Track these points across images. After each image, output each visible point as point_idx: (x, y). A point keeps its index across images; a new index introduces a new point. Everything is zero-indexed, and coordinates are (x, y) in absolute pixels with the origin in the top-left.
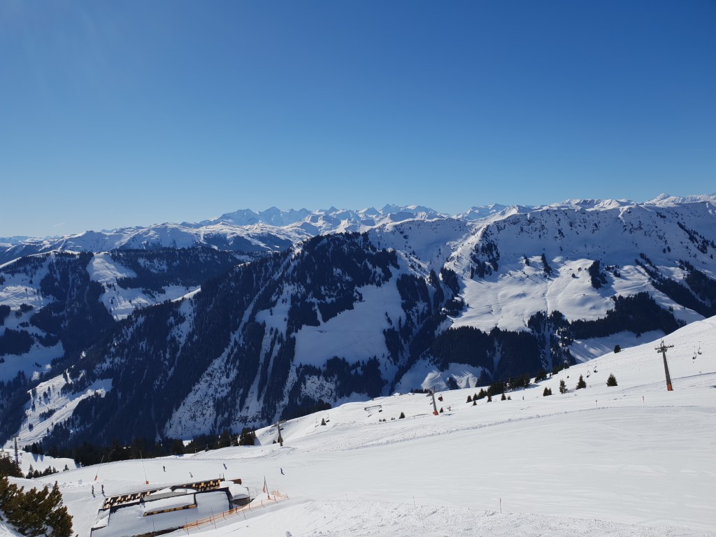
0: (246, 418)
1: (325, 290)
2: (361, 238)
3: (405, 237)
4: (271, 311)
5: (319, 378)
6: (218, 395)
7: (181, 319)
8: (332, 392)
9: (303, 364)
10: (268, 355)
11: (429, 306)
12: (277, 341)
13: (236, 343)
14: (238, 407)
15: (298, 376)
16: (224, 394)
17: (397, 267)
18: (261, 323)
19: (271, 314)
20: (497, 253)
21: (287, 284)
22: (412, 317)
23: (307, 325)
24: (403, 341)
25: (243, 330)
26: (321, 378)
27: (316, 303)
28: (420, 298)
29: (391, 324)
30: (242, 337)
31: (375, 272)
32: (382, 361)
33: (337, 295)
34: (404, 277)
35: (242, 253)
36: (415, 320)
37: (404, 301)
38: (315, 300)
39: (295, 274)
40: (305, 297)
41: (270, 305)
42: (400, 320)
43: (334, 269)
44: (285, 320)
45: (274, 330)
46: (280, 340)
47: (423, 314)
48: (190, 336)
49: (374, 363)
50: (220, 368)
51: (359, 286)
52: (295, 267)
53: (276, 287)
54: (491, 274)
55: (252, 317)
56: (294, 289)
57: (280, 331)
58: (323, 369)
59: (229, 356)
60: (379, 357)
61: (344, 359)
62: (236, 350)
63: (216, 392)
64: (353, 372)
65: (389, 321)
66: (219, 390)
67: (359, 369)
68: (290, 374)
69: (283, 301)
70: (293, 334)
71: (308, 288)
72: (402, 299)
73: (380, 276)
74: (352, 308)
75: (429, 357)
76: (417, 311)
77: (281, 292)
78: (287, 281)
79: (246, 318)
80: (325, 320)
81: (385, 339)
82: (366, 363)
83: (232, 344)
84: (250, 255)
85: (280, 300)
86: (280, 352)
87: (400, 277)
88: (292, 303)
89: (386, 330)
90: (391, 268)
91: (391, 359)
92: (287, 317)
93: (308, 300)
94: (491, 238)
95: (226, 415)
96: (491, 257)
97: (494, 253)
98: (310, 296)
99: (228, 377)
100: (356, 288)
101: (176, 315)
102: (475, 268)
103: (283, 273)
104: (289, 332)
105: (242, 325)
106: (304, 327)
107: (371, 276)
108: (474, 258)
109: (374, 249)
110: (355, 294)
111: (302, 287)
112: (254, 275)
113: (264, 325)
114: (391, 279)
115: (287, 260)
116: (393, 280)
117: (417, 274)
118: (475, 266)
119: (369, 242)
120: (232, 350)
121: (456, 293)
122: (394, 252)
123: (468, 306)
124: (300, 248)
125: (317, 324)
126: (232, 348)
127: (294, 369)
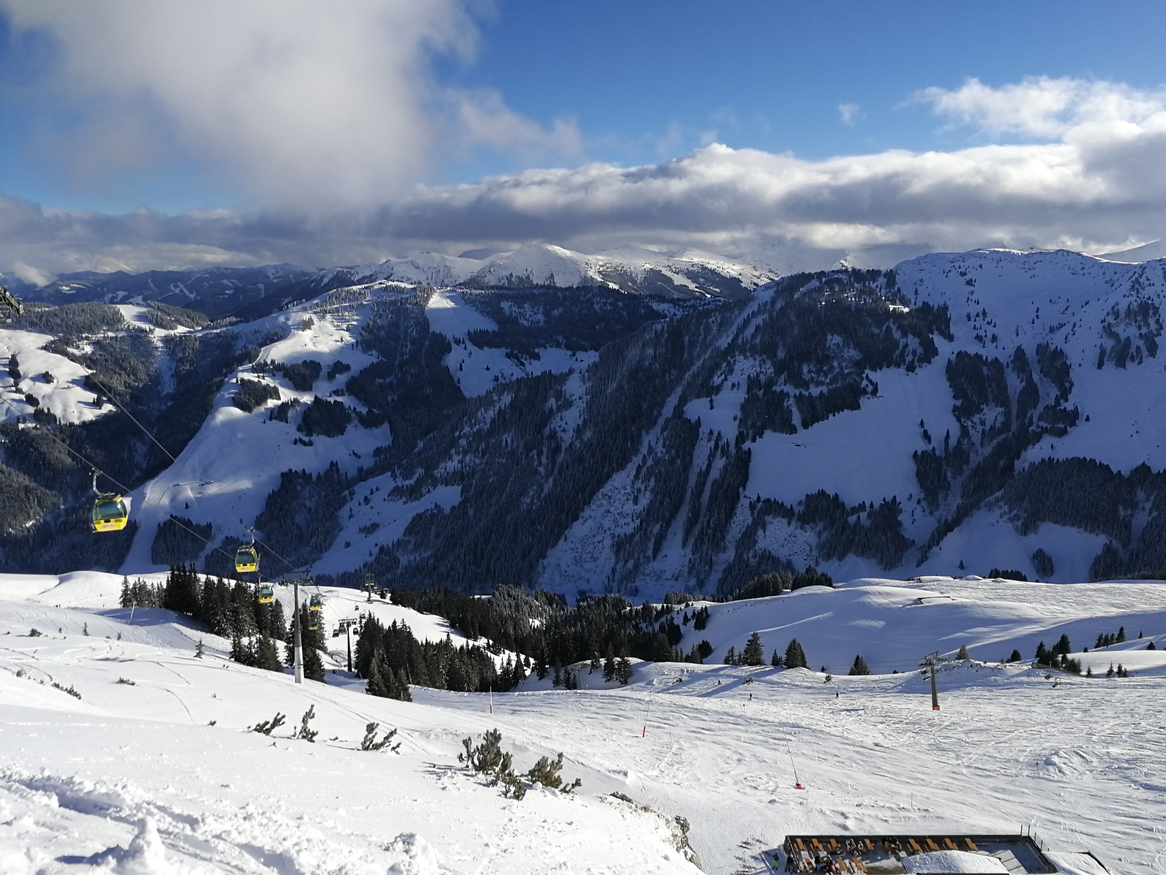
0: (663, 572)
1: (810, 371)
2: (882, 280)
3: (970, 283)
4: (711, 401)
5: (789, 523)
6: (619, 531)
7: (566, 403)
8: (811, 550)
9: (763, 496)
10: (704, 475)
11: (1007, 414)
12: (719, 452)
13: (651, 450)
14: (650, 553)
15: (752, 514)
16: (629, 530)
17: (950, 338)
18: (693, 421)
19: (712, 408)
20: (1157, 321)
21: (742, 357)
22: (972, 432)
23: (775, 430)
24: (949, 474)
25: (664, 429)
26: (794, 522)
27: (792, 394)
28: (991, 397)
29: (930, 442)
30: (661, 441)
31: (906, 346)
32: (906, 507)
33: (832, 382)
34: (961, 356)
35: (662, 300)
36: (976, 439)
37: (958, 403)
38: (789, 389)
39: (758, 340)
40: (771, 382)
41: (710, 391)
42: (948, 437)
43: (829, 337)
44: (735, 419)
45: (716, 434)
46: (725, 452)
47: (992, 428)
48: (579, 431)
49: (891, 508)
50: (624, 488)
51: (874, 369)
52: (758, 327)
53: (722, 361)
54: (1140, 362)
55: (679, 411)
56: (753, 366)
57: (725, 436)
58: (797, 509)
59: (638, 470)
60: (902, 498)
61: (836, 495)
62: (650, 462)
63: (617, 526)
64: (852, 519)
65: (926, 436)
66: (621, 522)
67: (863, 515)
68: (739, 510)
69: (733, 385)
70: (746, 446)
71: (780, 368)
72: (955, 397)
73: (914, 353)
74: (855, 406)
75: (1001, 508)
76: (983, 423)
77: (730, 371)
78: (743, 352)
79: (668, 411)
80: (806, 425)
81: (916, 469)
82: (876, 505)
83: (644, 450)
84: (676, 303)
85: (729, 384)
86: (723, 472)
87: (953, 358)
88: (749, 390)
89: (919, 453)
90: (938, 340)
91: (924, 504)
92: (739, 415)
93: (777, 388)
94: (1148, 292)
95: (630, 564)
96: (1144, 330)
97: (1152, 321)
98: (782, 379)
99: (636, 501)
100: (867, 371)
101: (559, 395)
102: (1108, 347)
103: (736, 337)
104: (741, 439)
105: (661, 421)
106: (769, 435)
107: (898, 352)
108: (1108, 331)
110: (865, 383)
111: (769, 364)
112: (686, 339)
113: (698, 423)
114: (935, 360)
115: (744, 315)
116: (939, 362)
117: (989, 352)
118: (1109, 344)
119: (896, 289)
120: (644, 460)
121: (1065, 394)
122: (945, 308)
123: (1088, 419)
124: (771, 292)
125: (791, 430)
126: (645, 458)
127: (746, 502)
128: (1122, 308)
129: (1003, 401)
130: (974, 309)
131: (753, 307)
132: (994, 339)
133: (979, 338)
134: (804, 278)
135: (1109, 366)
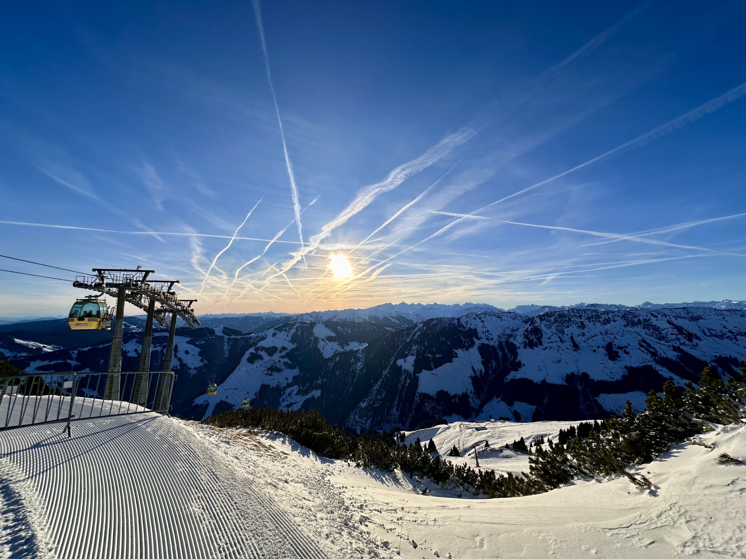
1: (436, 350)
2: (456, 321)
3: (483, 321)
4: (405, 360)
5: (432, 402)
6: (375, 406)
7: (357, 360)
8: (440, 412)
9: (423, 392)
10: (403, 386)
11: (499, 363)
12: (408, 377)
13: (386, 376)
14: (386, 413)
15: (420, 399)
16: (378, 405)
17: (479, 339)
18: (399, 366)
19: (405, 362)
21: (414, 345)
22: (489, 370)
23: (426, 369)
24: (483, 384)
25: (390, 369)
26: (434, 402)
28: (493, 359)
29: (475, 373)
30: (389, 373)
31: (465, 341)
32: (471, 395)
33: (443, 353)
34: (483, 344)
35: (388, 326)
36: (490, 372)
37: (483, 360)
38: (430, 356)
39: (419, 340)
40: (424, 353)
41: (405, 356)
42: (481, 371)
44: (413, 365)
45: (407, 371)
46: (410, 378)
47: (495, 368)
48: (362, 370)
49: (465, 396)
51: (456, 349)
52: (418, 335)
53: (408, 347)
54: (537, 347)
55: (395, 363)
56: (418, 348)
57: (410, 371)
58: (434, 396)
59: (382, 383)
60: (468, 392)
61: (447, 392)
63: (375, 403)
64: (453, 400)
65: (474, 371)
68: (415, 398)
69: (412, 354)
70: (417, 375)
71: (426, 348)
72: (482, 358)
73: (468, 344)
74: (451, 362)
75: (500, 397)
76: (492, 366)
77: (410, 349)
78: (414, 343)
79: (391, 363)
80: (436, 368)
82: (460, 395)
84: (393, 327)
85: (410, 354)
86: (409, 384)
87: (480, 345)
88: (417, 356)
89: (473, 376)
90: (475, 340)
91: (476, 394)
93: (426, 355)
94: (536, 324)
95: (379, 418)
96: (537, 337)
97: (539, 334)
98: (427, 352)
99: (381, 395)
100: (454, 350)
101: (355, 357)
102: (527, 342)
103: (412, 338)
104: (415, 372)
105: (389, 367)
106: (424, 371)
107: (463, 344)
108: (526, 337)
109: (464, 327)
110: (453, 353)
111: (423, 347)
112: (396, 339)
113: (401, 367)
114: (475, 346)
115: (414, 331)
116: (476, 347)
117: (491, 343)
118: (527, 341)
119: (460, 323)
120: (384, 380)
121: (516, 356)
122: (476, 329)
123: (524, 365)
124: (422, 325)
125: (431, 369)
126: (384, 379)
127: (418, 395)
128: (529, 330)
129: (497, 358)
130: (485, 330)
131: (417, 329)
132: (492, 339)
133: (487, 339)
134: (432, 320)
135: (528, 348)
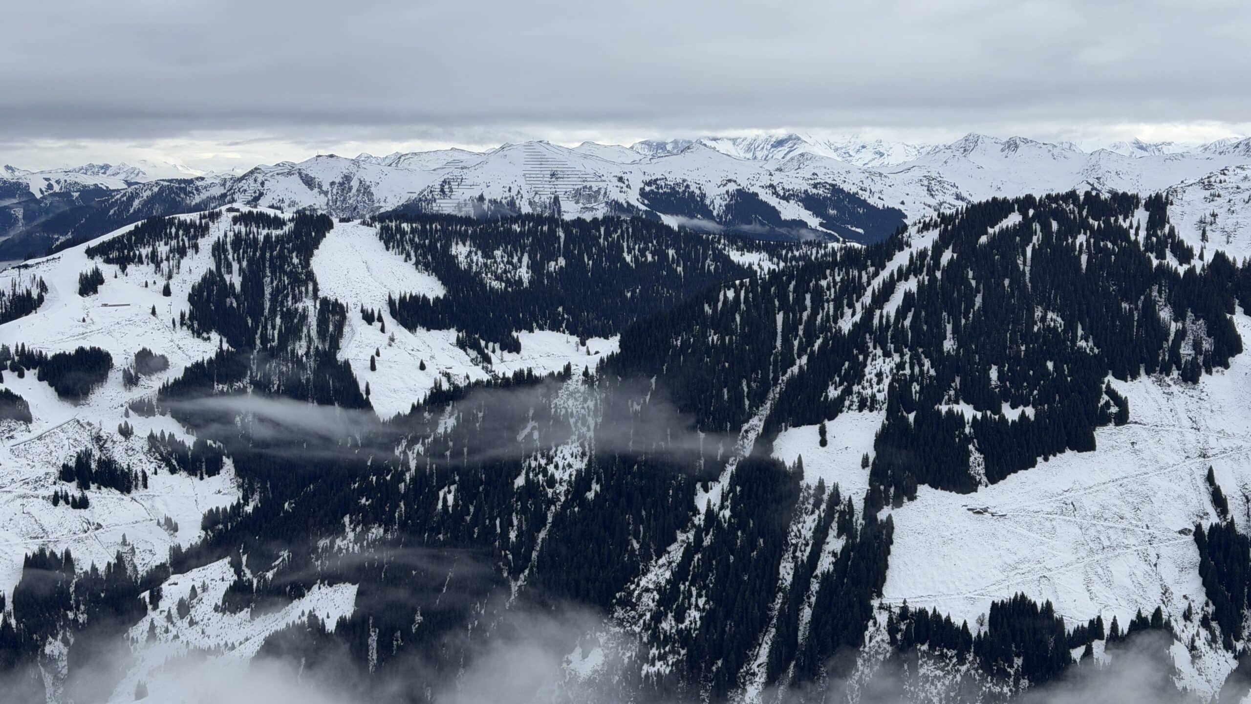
1: (1002, 378)
2: (1141, 216)
4: (823, 432)
5: (961, 659)
7: (558, 429)
9: (913, 607)
10: (806, 568)
12: (834, 525)
13: (710, 518)
15: (893, 641)
18: (789, 465)
19: (823, 443)
21: (879, 352)
23: (934, 485)
25: (735, 479)
26: (969, 659)
27: (968, 419)
29: (1224, 511)
30: (728, 503)
32: (1181, 629)
33: (1042, 399)
35: (748, 244)
38: (964, 410)
39: (907, 323)
40: (932, 397)
41: (821, 414)
43: (1038, 313)
44: (865, 464)
45: (829, 491)
46: (846, 528)
51: (1121, 376)
52: (908, 296)
53: (841, 359)
56: (900, 366)
57: (844, 495)
58: (974, 631)
59: (688, 556)
61: (1048, 607)
62: (707, 541)
65: (1219, 501)
68: (869, 633)
69: (863, 403)
70: (884, 513)
71: (947, 370)
73: (1197, 346)
74: (1087, 444)
77: (857, 375)
78: (881, 341)
79: (745, 445)
80: (995, 475)
82: (1123, 627)
83: (699, 519)
85: (853, 400)
86: (841, 560)
88: (890, 413)
89: (1205, 529)
90: (1242, 324)
91: (1214, 625)
92: (873, 456)
93: (942, 408)
98: (951, 392)
99: (680, 617)
100: (1110, 379)
103: (868, 313)
104: (873, 501)
105: (731, 468)
106: (924, 491)
107: (1166, 345)
109: (1184, 254)
110: (1105, 397)
111: (927, 363)
112: (780, 318)
113: (799, 469)
114: (1237, 360)
115: (885, 274)
116: (1243, 365)
119: (1167, 230)
120: (698, 539)
124: (933, 235)
125: (966, 485)
126: (700, 533)
127: (882, 618)
134: (994, 208)
